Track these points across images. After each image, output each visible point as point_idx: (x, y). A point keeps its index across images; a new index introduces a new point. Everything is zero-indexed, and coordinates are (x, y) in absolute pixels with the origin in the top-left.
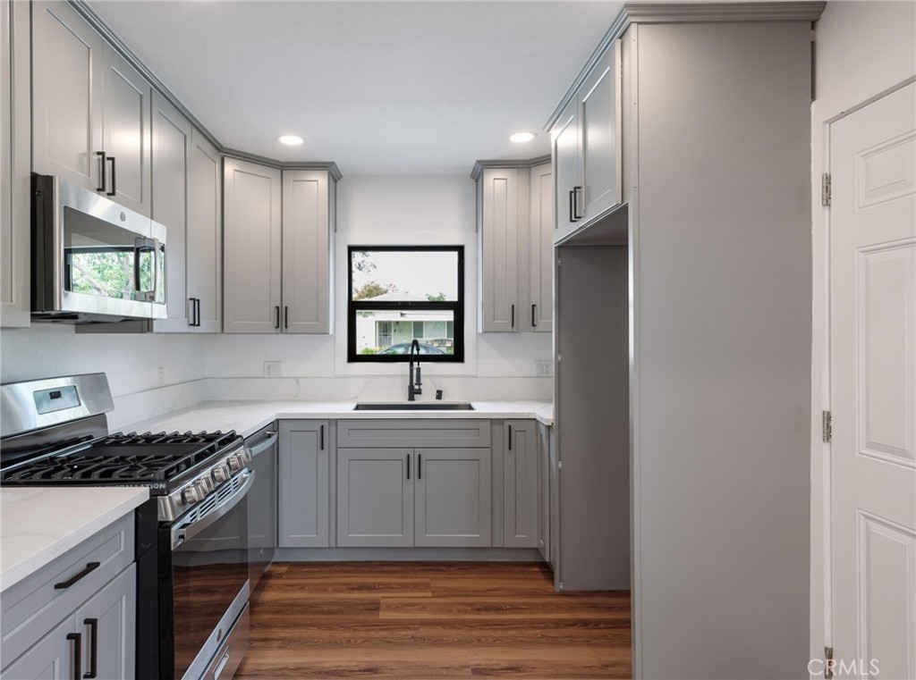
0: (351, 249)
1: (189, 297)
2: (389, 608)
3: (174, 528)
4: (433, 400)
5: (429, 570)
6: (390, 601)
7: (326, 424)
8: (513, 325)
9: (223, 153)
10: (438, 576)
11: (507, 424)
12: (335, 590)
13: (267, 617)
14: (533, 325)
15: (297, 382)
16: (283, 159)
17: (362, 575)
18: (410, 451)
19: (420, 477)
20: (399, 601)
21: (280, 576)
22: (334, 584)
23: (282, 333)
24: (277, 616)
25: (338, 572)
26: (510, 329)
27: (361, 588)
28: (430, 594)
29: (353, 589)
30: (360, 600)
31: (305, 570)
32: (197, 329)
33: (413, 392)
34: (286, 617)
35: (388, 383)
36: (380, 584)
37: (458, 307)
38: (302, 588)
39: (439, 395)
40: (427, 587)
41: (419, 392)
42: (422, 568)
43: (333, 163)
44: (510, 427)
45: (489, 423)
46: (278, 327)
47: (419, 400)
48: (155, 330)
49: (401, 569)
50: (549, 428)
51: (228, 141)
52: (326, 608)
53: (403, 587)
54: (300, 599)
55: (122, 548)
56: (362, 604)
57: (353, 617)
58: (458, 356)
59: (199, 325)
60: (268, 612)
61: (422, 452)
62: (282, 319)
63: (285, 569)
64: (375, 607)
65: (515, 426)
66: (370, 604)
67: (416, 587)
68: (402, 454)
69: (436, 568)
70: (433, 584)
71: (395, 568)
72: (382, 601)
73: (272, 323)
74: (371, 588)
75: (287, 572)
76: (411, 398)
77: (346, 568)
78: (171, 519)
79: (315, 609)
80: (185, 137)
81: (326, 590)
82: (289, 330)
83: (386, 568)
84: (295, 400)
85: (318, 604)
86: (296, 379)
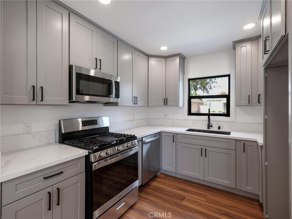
0: (189, 80)
1: (133, 96)
2: (188, 200)
3: (94, 164)
4: (217, 130)
5: (209, 190)
6: (189, 198)
7: (175, 134)
8: (249, 103)
9: (149, 56)
10: (211, 193)
11: (243, 142)
12: (173, 188)
13: (150, 191)
14: (259, 103)
15: (173, 121)
16: (166, 55)
17: (184, 185)
18: (202, 147)
19: (206, 157)
20: (192, 199)
21: (160, 178)
22: (174, 185)
23: (166, 106)
24: (153, 191)
25: (178, 181)
26: (248, 104)
27: (182, 190)
28: (205, 200)
29: (179, 189)
30: (180, 194)
31: (168, 178)
32: (136, 105)
33: (209, 126)
34: (155, 192)
35: (200, 123)
36: (189, 190)
37: (228, 97)
38: (164, 184)
39: (219, 128)
40: (205, 196)
41: (212, 126)
42: (207, 188)
43: (181, 53)
44: (244, 143)
45: (235, 141)
46: (164, 104)
47: (211, 129)
48: (118, 105)
49: (199, 186)
50: (262, 146)
51: (149, 52)
52: (168, 193)
53: (196, 194)
54: (162, 187)
55: (79, 168)
56: (179, 196)
57: (174, 200)
58: (228, 114)
59: (137, 104)
60: (151, 189)
61: (207, 148)
62: (166, 102)
63: (163, 176)
64: (183, 198)
65: (246, 143)
66: (182, 197)
67: (201, 195)
68: (200, 147)
69: (212, 190)
70: (208, 196)
71: (197, 186)
72: (187, 197)
73: (163, 103)
74: (185, 190)
75: (163, 177)
76: (209, 128)
77: (181, 181)
78: (93, 161)
79: (164, 193)
80: (132, 53)
81: (171, 187)
82: (168, 105)
83: (194, 185)
84: (172, 126)
85: (166, 191)
86: (172, 119)
